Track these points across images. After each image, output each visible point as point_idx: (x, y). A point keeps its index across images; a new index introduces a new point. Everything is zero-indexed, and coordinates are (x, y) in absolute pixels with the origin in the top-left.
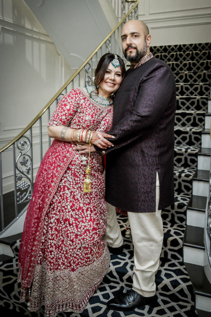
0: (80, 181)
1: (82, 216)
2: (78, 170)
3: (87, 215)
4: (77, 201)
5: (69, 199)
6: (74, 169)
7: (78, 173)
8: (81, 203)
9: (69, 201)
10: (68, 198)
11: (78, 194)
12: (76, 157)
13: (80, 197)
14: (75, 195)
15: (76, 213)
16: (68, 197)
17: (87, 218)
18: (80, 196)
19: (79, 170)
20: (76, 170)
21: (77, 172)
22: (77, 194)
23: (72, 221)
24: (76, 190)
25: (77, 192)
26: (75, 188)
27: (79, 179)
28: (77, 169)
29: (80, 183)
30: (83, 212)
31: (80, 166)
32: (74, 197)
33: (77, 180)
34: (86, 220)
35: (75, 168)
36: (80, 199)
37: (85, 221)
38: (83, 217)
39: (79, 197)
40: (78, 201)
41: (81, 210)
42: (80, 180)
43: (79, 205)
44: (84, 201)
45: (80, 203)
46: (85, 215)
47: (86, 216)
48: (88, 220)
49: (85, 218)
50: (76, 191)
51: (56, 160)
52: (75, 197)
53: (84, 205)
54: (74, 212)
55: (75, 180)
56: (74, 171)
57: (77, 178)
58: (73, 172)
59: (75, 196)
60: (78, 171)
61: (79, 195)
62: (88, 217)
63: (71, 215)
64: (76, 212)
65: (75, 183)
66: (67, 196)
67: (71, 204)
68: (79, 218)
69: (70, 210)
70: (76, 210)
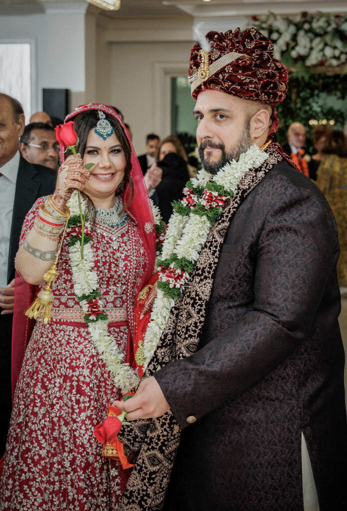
0: (90, 405)
1: (91, 482)
2: (87, 378)
3: (102, 479)
4: (81, 450)
5: (67, 446)
6: (77, 377)
7: (88, 385)
8: (90, 453)
9: (67, 449)
10: (66, 444)
11: (84, 435)
12: (79, 350)
13: (89, 440)
14: (77, 435)
15: (79, 476)
16: (66, 442)
17: (101, 487)
18: (88, 438)
19: (89, 377)
20: (82, 379)
21: (83, 382)
22: (82, 435)
23: (74, 495)
24: (79, 425)
25: (81, 429)
26: (78, 422)
27: (88, 399)
28: (84, 377)
29: (89, 407)
30: (94, 475)
31: (90, 367)
32: (75, 442)
33: (84, 402)
34: (99, 490)
35: (80, 375)
36: (89, 445)
37: (96, 494)
38: (93, 486)
39: (85, 442)
40: (85, 449)
41: (90, 470)
42: (89, 402)
43: (87, 459)
44: (96, 449)
45: (88, 454)
46: (97, 481)
47: (99, 483)
48: (103, 492)
49: (98, 486)
50: (80, 427)
51: (40, 366)
52: (77, 440)
53: (95, 458)
54: (76, 474)
55: (78, 402)
56: (78, 381)
57: (84, 396)
58: (76, 383)
59: (78, 438)
60: (88, 380)
61: (87, 436)
62: (102, 483)
63: (72, 480)
64: (79, 474)
65: (77, 411)
66: (64, 440)
67: (71, 456)
68: (85, 488)
69: (69, 469)
70: (79, 470)
